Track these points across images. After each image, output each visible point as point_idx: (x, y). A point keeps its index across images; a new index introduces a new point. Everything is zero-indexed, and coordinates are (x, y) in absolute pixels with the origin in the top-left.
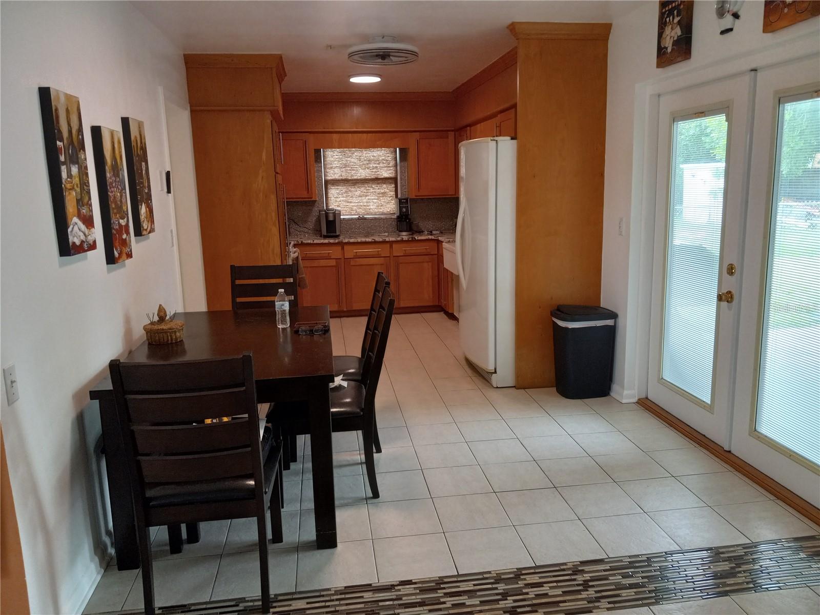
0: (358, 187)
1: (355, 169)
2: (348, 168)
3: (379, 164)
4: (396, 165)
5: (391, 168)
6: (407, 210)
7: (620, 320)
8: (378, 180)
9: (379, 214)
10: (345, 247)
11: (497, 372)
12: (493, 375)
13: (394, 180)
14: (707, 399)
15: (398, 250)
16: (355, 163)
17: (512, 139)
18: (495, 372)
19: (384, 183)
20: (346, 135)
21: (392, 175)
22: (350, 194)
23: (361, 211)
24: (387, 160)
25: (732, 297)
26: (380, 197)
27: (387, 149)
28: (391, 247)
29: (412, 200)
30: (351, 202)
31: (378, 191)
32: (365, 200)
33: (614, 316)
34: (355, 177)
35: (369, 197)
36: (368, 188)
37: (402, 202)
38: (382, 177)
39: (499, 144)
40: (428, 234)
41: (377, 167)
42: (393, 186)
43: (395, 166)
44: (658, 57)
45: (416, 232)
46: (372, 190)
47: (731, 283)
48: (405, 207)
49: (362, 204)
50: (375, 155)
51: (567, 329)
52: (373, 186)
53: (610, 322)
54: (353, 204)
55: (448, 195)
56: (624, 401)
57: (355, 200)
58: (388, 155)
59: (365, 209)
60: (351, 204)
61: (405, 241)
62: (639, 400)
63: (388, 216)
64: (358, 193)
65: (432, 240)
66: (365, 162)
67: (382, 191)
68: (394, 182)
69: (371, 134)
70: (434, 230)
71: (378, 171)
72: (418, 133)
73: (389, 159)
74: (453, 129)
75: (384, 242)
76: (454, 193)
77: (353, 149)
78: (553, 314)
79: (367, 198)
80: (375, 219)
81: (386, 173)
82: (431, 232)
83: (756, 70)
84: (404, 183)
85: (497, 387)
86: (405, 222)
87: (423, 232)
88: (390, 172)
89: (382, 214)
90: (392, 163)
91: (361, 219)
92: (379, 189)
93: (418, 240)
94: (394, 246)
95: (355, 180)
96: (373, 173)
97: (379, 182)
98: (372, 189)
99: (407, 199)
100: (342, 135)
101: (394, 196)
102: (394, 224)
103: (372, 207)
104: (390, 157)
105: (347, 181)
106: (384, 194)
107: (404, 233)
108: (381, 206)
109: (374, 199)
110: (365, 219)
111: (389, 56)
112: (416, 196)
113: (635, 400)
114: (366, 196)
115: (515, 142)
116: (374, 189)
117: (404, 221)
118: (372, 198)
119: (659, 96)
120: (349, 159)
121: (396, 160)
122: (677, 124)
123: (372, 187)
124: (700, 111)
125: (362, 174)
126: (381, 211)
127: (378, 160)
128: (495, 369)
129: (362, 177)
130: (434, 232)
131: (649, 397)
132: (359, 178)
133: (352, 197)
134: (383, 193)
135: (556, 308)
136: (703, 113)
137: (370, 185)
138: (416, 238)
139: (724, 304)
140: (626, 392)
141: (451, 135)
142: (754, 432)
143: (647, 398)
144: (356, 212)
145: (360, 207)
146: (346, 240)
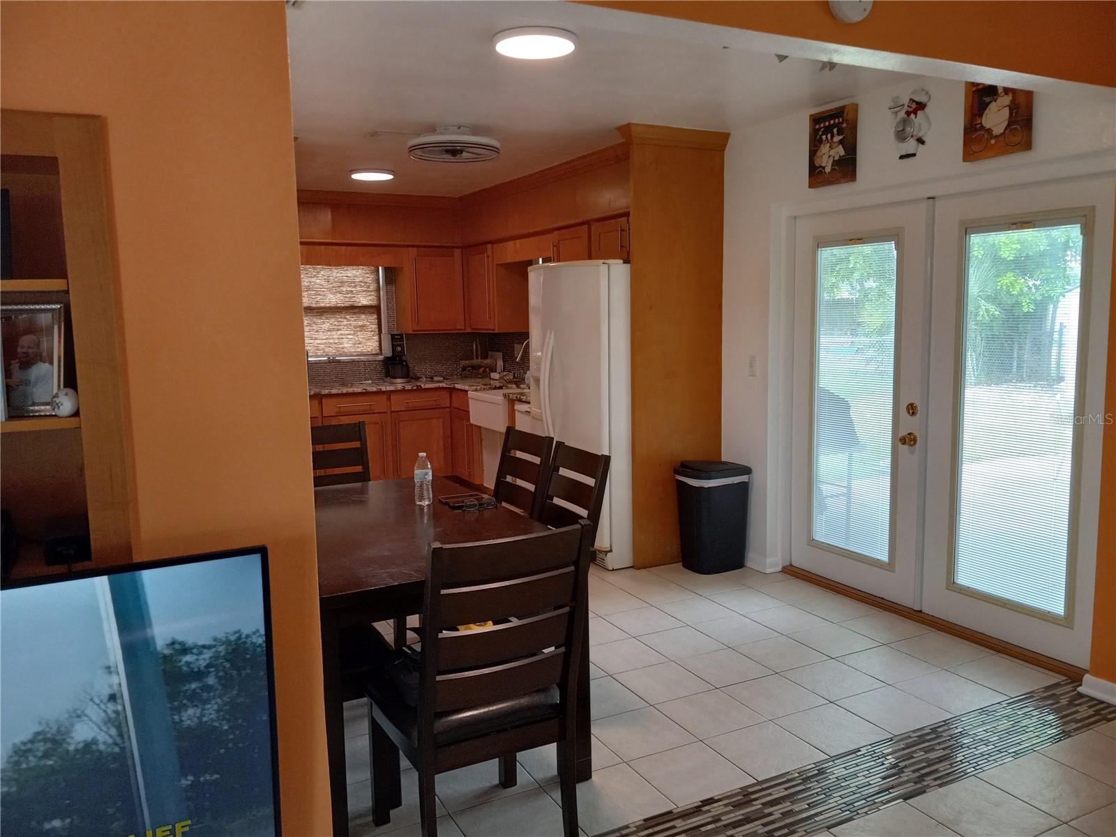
0: (326, 318)
1: (322, 293)
2: (312, 292)
3: (355, 287)
4: (378, 289)
5: (372, 293)
6: (403, 349)
7: (756, 476)
8: (354, 309)
9: (357, 355)
10: (323, 400)
11: (613, 550)
12: (609, 554)
13: (376, 309)
14: (884, 557)
15: (398, 403)
16: (321, 285)
17: (624, 263)
18: (611, 551)
19: (363, 313)
20: (317, 247)
21: (374, 303)
22: (315, 327)
23: (331, 351)
24: (366, 283)
25: (915, 440)
26: (358, 331)
27: (366, 268)
28: (389, 399)
29: (409, 336)
30: (316, 339)
31: (354, 323)
32: (336, 335)
33: (747, 471)
34: (322, 305)
35: (343, 332)
36: (340, 319)
37: (396, 339)
38: (360, 305)
39: (611, 268)
40: (426, 381)
41: (352, 291)
42: (375, 316)
43: (376, 291)
44: (810, 176)
45: (412, 378)
46: (345, 323)
47: (910, 424)
48: (399, 345)
49: (331, 341)
50: (349, 275)
51: (702, 488)
52: (348, 317)
53: (744, 478)
54: (319, 342)
55: (457, 330)
56: (768, 571)
57: (321, 335)
58: (367, 275)
59: (336, 348)
60: (316, 341)
61: (408, 390)
62: (783, 568)
63: (371, 358)
64: (326, 326)
65: (443, 388)
66: (335, 285)
67: (360, 323)
68: (376, 312)
69: (351, 248)
70: (437, 376)
71: (354, 297)
72: (415, 249)
73: (369, 280)
74: (461, 245)
75: (379, 392)
76: (463, 328)
77: (319, 267)
78: (676, 472)
79: (339, 332)
80: (353, 361)
81: (364, 300)
82: (432, 378)
83: (934, 198)
84: (391, 313)
85: (613, 570)
86: (400, 366)
87: (419, 378)
88: (370, 298)
89: (361, 355)
90: (373, 287)
91: (332, 362)
92: (355, 320)
93: (425, 389)
94: (392, 397)
95: (321, 308)
96: (347, 300)
97: (355, 311)
98: (345, 321)
99: (401, 335)
100: (312, 247)
101: (377, 330)
102: (379, 368)
103: (346, 345)
104: (370, 278)
105: (310, 309)
106: (362, 328)
107: (399, 380)
108: (359, 344)
109: (349, 335)
110: (339, 361)
111: (461, 151)
112: (414, 331)
113: (779, 568)
114: (338, 330)
115: (628, 265)
116: (348, 320)
117: (399, 364)
118: (346, 332)
119: (795, 217)
120: (313, 280)
121: (378, 283)
122: (821, 251)
123: (345, 318)
124: (859, 238)
125: (332, 300)
126: (359, 350)
127: (354, 282)
128: (611, 546)
129: (332, 304)
130: (436, 378)
131: (793, 564)
132: (328, 305)
133: (317, 331)
134: (361, 326)
135: (679, 464)
136: (861, 239)
137: (343, 316)
138: (422, 386)
139: (904, 448)
140: (769, 560)
141: (457, 252)
142: (952, 585)
143: (791, 565)
144: (324, 352)
145: (328, 345)
146: (326, 392)
